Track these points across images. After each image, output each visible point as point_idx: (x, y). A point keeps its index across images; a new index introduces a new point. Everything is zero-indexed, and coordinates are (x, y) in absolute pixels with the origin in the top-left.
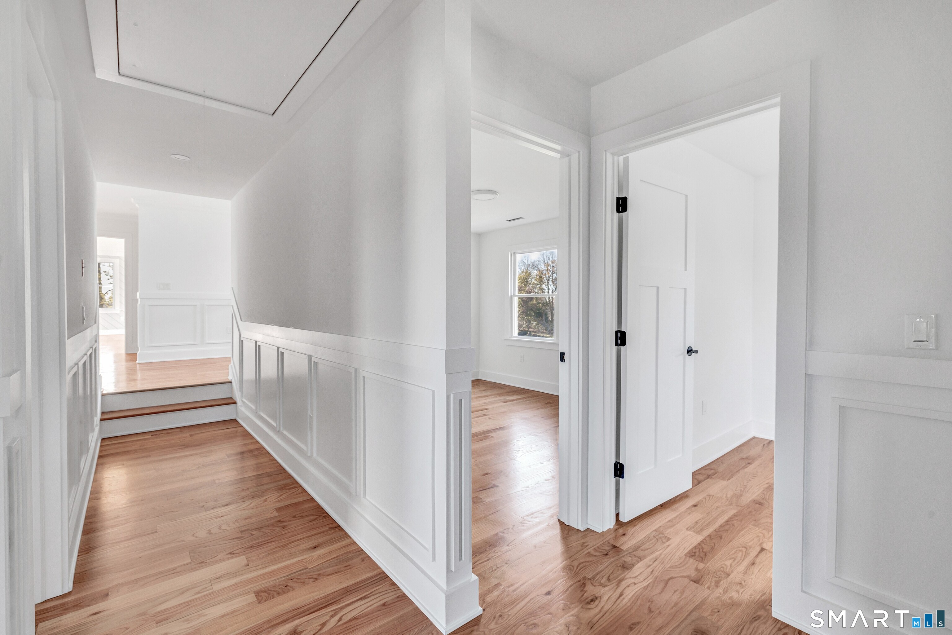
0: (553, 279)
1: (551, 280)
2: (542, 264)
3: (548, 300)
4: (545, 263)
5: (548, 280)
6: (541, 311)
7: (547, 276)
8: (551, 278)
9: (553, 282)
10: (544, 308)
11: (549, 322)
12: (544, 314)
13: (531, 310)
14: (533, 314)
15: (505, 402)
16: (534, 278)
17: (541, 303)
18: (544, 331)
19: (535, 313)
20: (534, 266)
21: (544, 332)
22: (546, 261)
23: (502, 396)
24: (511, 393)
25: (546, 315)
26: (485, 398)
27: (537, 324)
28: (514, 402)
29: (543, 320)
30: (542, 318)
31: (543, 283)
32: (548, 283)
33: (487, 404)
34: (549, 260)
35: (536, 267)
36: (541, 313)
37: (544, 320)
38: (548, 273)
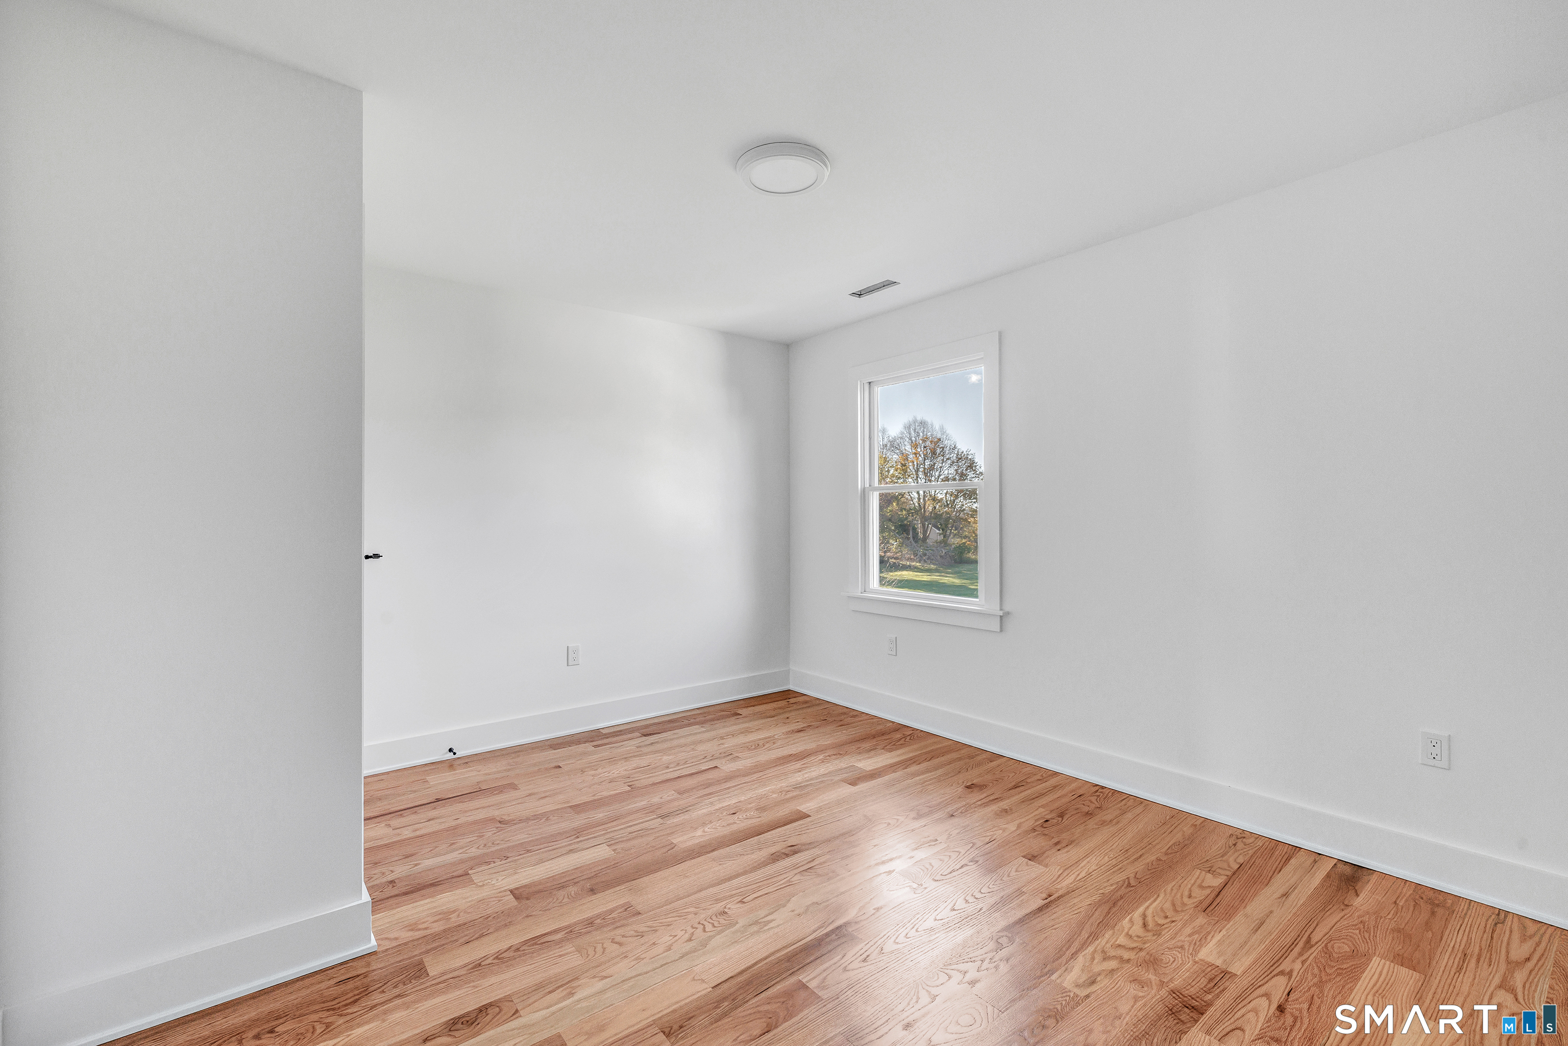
0: (925, 469)
1: (921, 470)
2: (906, 443)
3: (917, 504)
4: (912, 442)
5: (917, 471)
6: (905, 522)
7: (915, 463)
8: (921, 466)
9: (925, 473)
10: (910, 518)
11: (920, 542)
12: (911, 528)
13: (890, 520)
14: (893, 528)
15: (853, 783)
16: (894, 467)
17: (905, 509)
18: (912, 557)
19: (895, 526)
20: (893, 447)
21: (911, 559)
22: (913, 439)
23: (846, 753)
24: (866, 745)
25: (914, 529)
26: (798, 765)
27: (901, 545)
28: (879, 780)
29: (908, 539)
30: (908, 534)
31: (909, 476)
32: (917, 474)
33: (803, 790)
34: (918, 436)
35: (896, 448)
36: (906, 525)
37: (911, 538)
38: (918, 459)
